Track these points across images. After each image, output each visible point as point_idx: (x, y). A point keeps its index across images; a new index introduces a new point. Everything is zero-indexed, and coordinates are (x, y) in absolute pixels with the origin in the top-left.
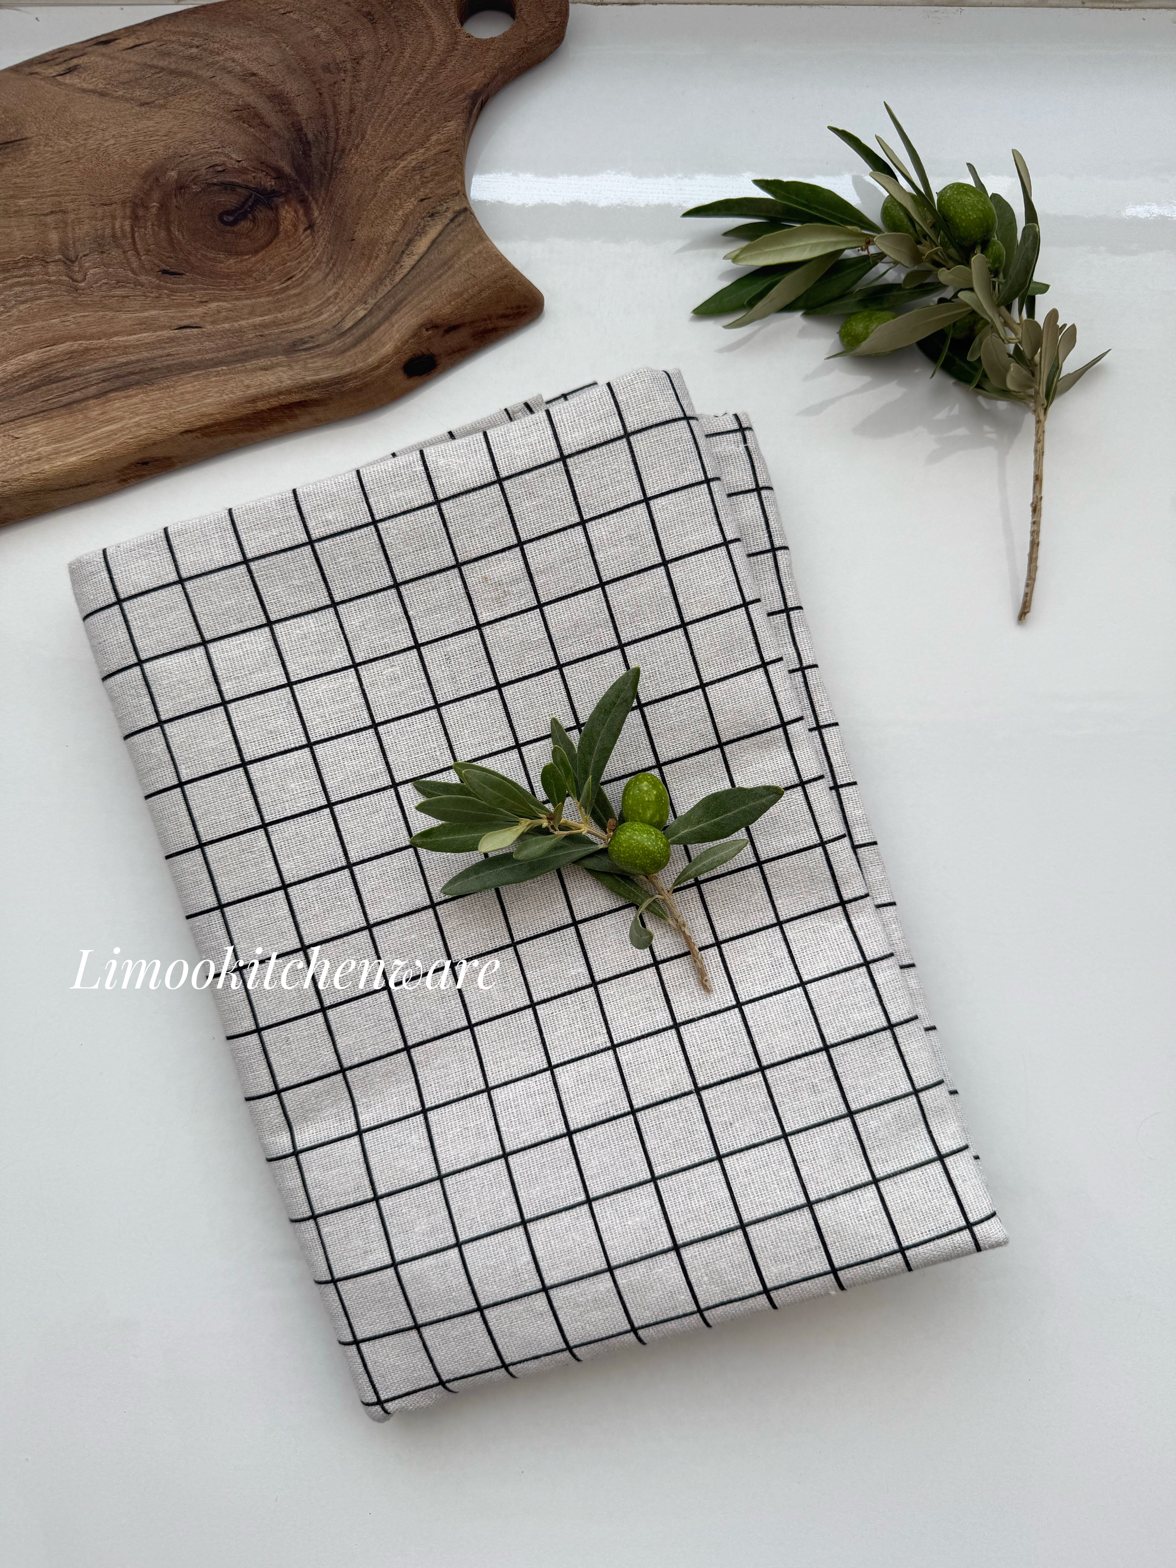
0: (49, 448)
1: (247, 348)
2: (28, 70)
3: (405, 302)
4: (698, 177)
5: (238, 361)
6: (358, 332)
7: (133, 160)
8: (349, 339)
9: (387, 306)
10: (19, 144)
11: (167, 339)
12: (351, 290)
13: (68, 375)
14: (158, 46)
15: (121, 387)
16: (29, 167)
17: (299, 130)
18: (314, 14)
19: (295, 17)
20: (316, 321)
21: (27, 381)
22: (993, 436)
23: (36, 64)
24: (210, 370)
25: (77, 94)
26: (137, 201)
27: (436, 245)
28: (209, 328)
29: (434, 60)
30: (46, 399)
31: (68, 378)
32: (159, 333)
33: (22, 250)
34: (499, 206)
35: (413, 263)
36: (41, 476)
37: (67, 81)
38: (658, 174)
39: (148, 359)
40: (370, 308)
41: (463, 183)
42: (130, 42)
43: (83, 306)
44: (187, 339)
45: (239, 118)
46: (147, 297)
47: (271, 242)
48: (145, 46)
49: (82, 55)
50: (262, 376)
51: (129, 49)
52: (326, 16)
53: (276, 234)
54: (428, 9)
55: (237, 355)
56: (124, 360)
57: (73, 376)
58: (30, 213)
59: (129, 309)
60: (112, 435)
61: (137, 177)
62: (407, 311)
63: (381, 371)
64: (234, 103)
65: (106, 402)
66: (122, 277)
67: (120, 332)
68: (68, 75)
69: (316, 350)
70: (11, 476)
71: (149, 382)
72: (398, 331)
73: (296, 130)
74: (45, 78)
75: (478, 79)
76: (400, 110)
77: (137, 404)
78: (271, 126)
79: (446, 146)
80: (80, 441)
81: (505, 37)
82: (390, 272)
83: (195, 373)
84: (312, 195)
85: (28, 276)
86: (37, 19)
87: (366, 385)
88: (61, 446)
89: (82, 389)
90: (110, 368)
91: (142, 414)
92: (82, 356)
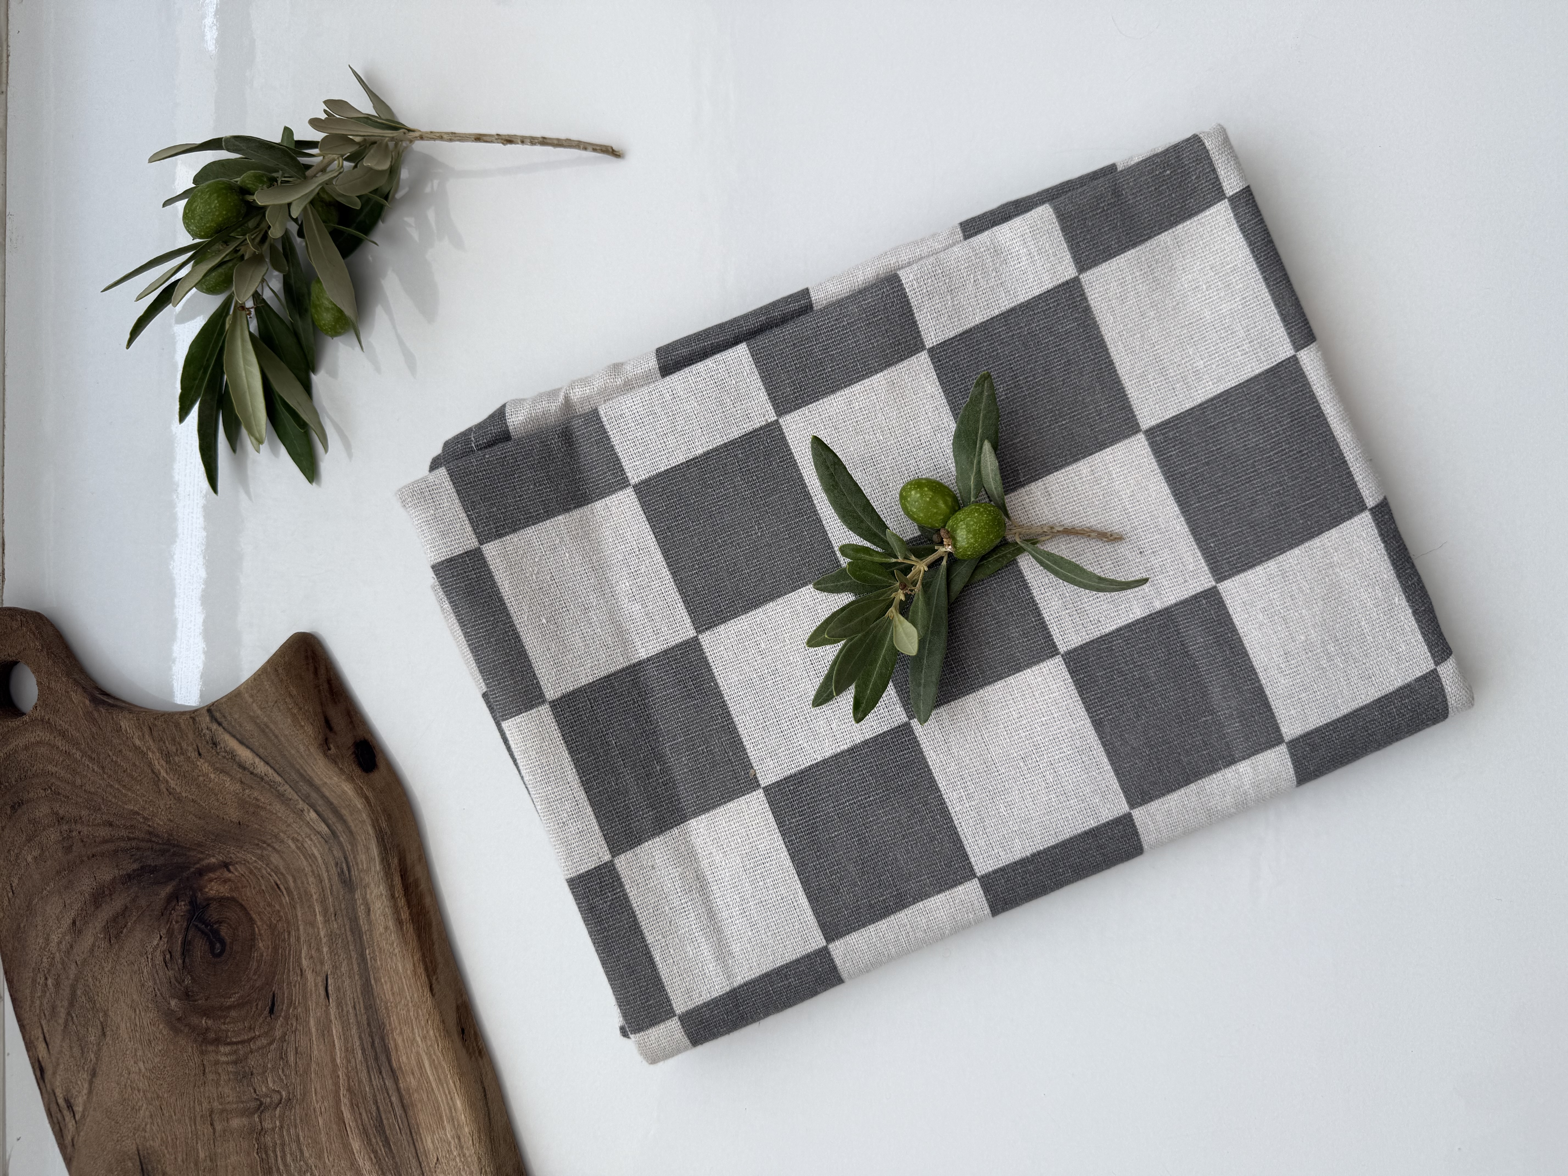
0: (448, 1128)
1: (348, 929)
2: (69, 1149)
3: (302, 771)
4: (177, 478)
5: (361, 938)
6: (332, 819)
7: (160, 1043)
8: (339, 828)
9: (305, 788)
10: (144, 1157)
11: (338, 1009)
12: (289, 825)
13: (374, 1108)
14: (46, 1018)
15: (387, 1056)
16: (166, 1148)
17: (129, 877)
18: (13, 862)
19: (16, 881)
20: (320, 859)
21: (380, 1150)
22: (436, 182)
23: (64, 1140)
24: (369, 966)
25: (94, 1099)
26: (200, 1039)
27: (245, 741)
28: (327, 967)
29: (59, 742)
30: (398, 1131)
31: (378, 1108)
32: (333, 1017)
33: (249, 1154)
34: (206, 677)
35: (262, 763)
36: (476, 1136)
37: (81, 1109)
38: (173, 518)
39: (359, 1028)
40: (307, 806)
41: (183, 713)
42: (41, 1047)
43: (305, 1094)
44: (338, 989)
45: (117, 937)
46: (296, 1029)
47: (242, 905)
48: (45, 1031)
49: (55, 1094)
50: (375, 915)
51: (48, 1047)
52: (16, 851)
53: (233, 899)
54: (8, 748)
55: (354, 939)
56: (359, 1052)
57: (376, 1102)
58: (212, 1146)
59: (309, 1048)
60: (434, 1065)
61: (177, 1039)
62: (310, 769)
63: (370, 794)
64: (103, 942)
65: (402, 1071)
66: (276, 1054)
67: (331, 1056)
68: (74, 1108)
69: (349, 860)
70: (476, 1165)
71: (381, 1027)
72: (331, 778)
73: (130, 880)
74: (78, 1130)
75: (78, 697)
76: (110, 776)
77: (403, 1040)
78: (126, 905)
79: (146, 729)
80: (441, 1097)
81: (37, 671)
82: (272, 786)
83: (373, 982)
84: (195, 864)
85: (275, 1148)
86: (18, 1139)
87: (384, 810)
88: (446, 1115)
89: (388, 1094)
90: (368, 1067)
91: (414, 1034)
92: (355, 1094)
